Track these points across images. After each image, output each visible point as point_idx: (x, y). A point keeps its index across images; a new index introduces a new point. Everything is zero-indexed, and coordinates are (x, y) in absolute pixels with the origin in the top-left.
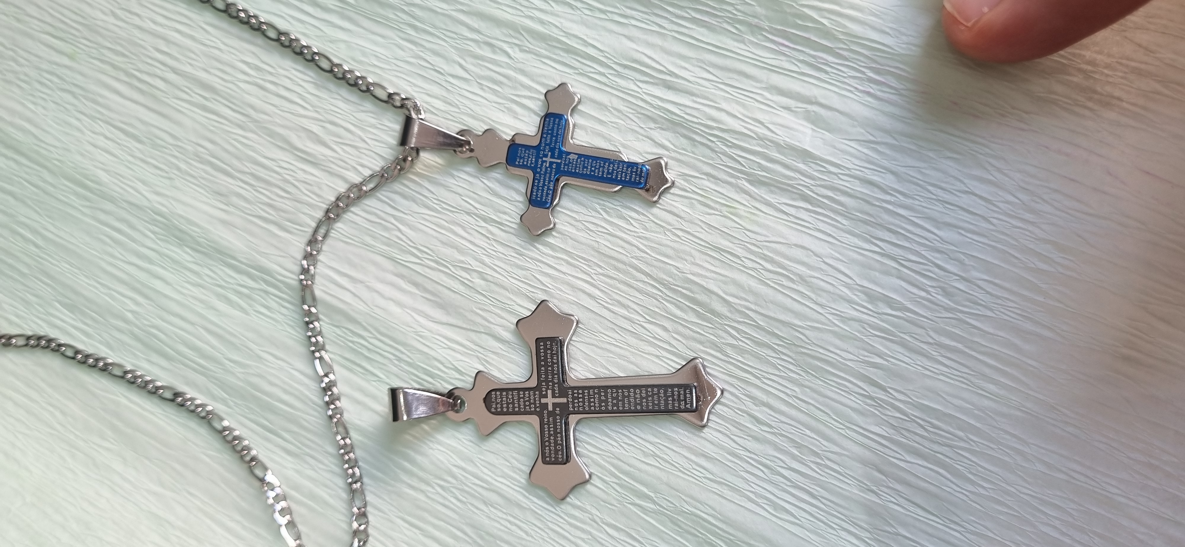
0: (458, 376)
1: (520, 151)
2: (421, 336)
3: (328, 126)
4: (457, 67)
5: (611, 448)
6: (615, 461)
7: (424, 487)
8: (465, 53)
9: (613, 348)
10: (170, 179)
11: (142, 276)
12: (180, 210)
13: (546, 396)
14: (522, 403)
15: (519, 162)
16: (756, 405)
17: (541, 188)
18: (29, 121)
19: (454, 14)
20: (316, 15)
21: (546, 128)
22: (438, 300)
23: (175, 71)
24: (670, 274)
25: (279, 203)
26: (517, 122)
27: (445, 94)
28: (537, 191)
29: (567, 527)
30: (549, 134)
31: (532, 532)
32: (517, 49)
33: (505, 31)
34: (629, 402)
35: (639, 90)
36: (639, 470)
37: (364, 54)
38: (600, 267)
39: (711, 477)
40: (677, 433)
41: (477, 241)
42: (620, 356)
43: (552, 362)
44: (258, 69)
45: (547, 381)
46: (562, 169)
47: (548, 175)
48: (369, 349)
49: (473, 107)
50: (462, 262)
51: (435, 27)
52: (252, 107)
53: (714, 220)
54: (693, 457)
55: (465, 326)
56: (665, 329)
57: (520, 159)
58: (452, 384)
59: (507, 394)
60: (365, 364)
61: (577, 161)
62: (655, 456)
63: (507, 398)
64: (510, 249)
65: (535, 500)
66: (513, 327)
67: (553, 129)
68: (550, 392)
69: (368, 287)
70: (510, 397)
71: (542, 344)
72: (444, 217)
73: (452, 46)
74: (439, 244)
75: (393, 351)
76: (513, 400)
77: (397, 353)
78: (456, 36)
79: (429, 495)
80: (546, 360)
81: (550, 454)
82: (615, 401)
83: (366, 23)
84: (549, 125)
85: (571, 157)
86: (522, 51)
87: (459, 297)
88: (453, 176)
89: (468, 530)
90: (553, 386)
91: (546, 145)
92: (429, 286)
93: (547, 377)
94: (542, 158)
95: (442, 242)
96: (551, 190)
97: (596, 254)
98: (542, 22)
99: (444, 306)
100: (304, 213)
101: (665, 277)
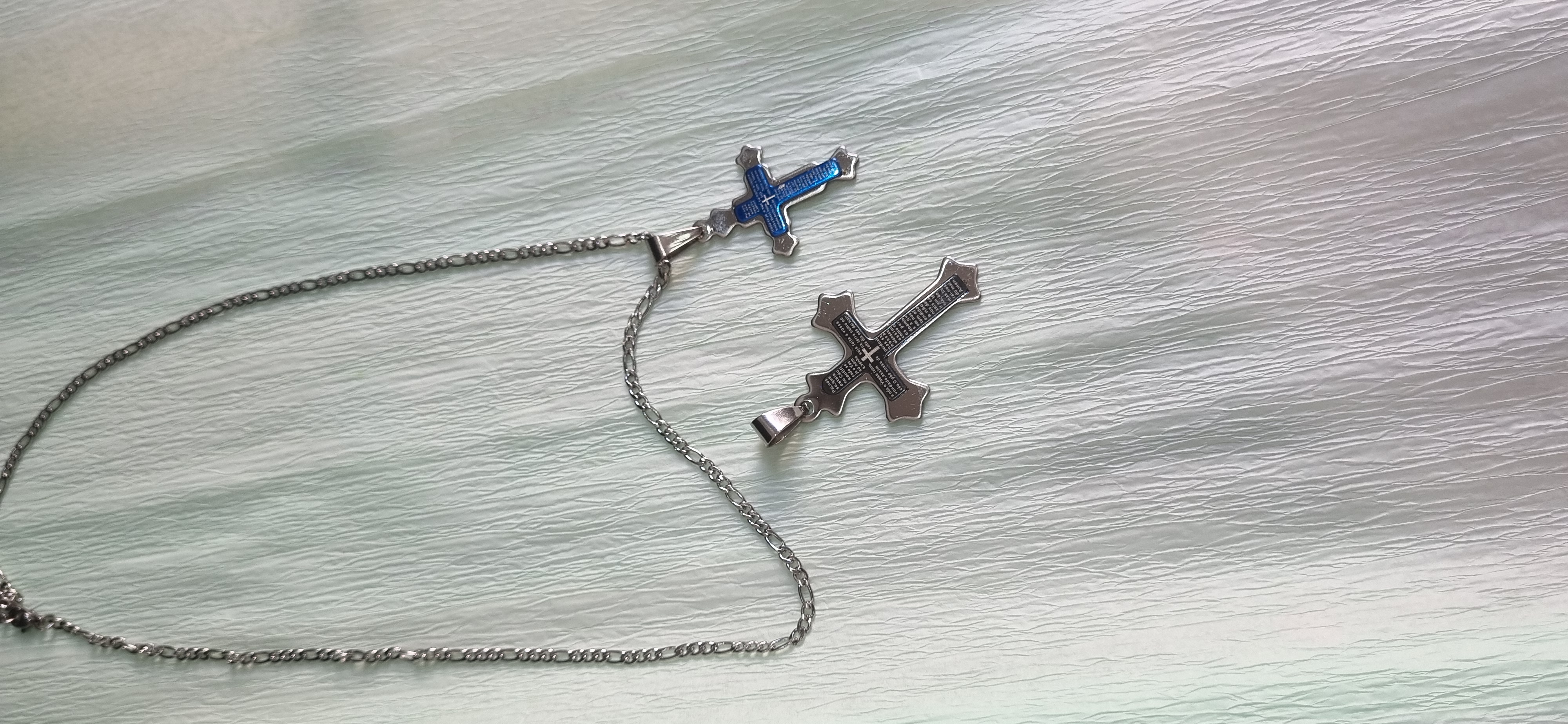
0: (793, 391)
2: (750, 383)
3: (591, 290)
4: (661, 189)
5: (929, 359)
6: (938, 365)
7: (818, 485)
8: (659, 176)
9: (886, 293)
10: (493, 408)
11: (511, 494)
12: (513, 424)
13: (863, 355)
14: (851, 372)
16: (1003, 260)
18: (351, 445)
19: (636, 155)
20: (537, 223)
22: (746, 350)
23: (449, 331)
24: (892, 218)
25: (587, 367)
26: (726, 195)
27: (663, 212)
29: (936, 435)
31: (914, 457)
32: (694, 149)
33: (679, 143)
34: (921, 317)
35: (794, 120)
36: (957, 358)
37: (588, 225)
38: (843, 248)
39: (1006, 326)
40: (965, 316)
41: (748, 292)
42: (894, 295)
43: (852, 329)
44: (514, 287)
45: (857, 345)
48: (717, 419)
49: (689, 207)
50: (747, 311)
51: (628, 173)
52: (527, 315)
53: (897, 165)
54: (986, 323)
55: (776, 353)
56: (912, 256)
58: (793, 399)
59: (836, 374)
60: (721, 432)
62: (961, 342)
63: (838, 376)
64: (774, 281)
65: (902, 433)
66: (810, 330)
68: (864, 350)
69: (690, 377)
70: (839, 374)
71: (838, 323)
72: (714, 292)
73: (649, 177)
74: (722, 312)
75: (736, 408)
76: (843, 374)
77: (740, 407)
78: (646, 170)
79: (825, 488)
80: (847, 331)
81: (892, 391)
82: (911, 323)
83: (577, 204)
86: (699, 148)
87: (759, 337)
88: (704, 261)
89: (869, 491)
90: (864, 345)
92: (734, 344)
93: (856, 342)
95: (723, 309)
97: (836, 242)
98: (700, 120)
99: (752, 351)
100: (611, 361)
101: (890, 223)
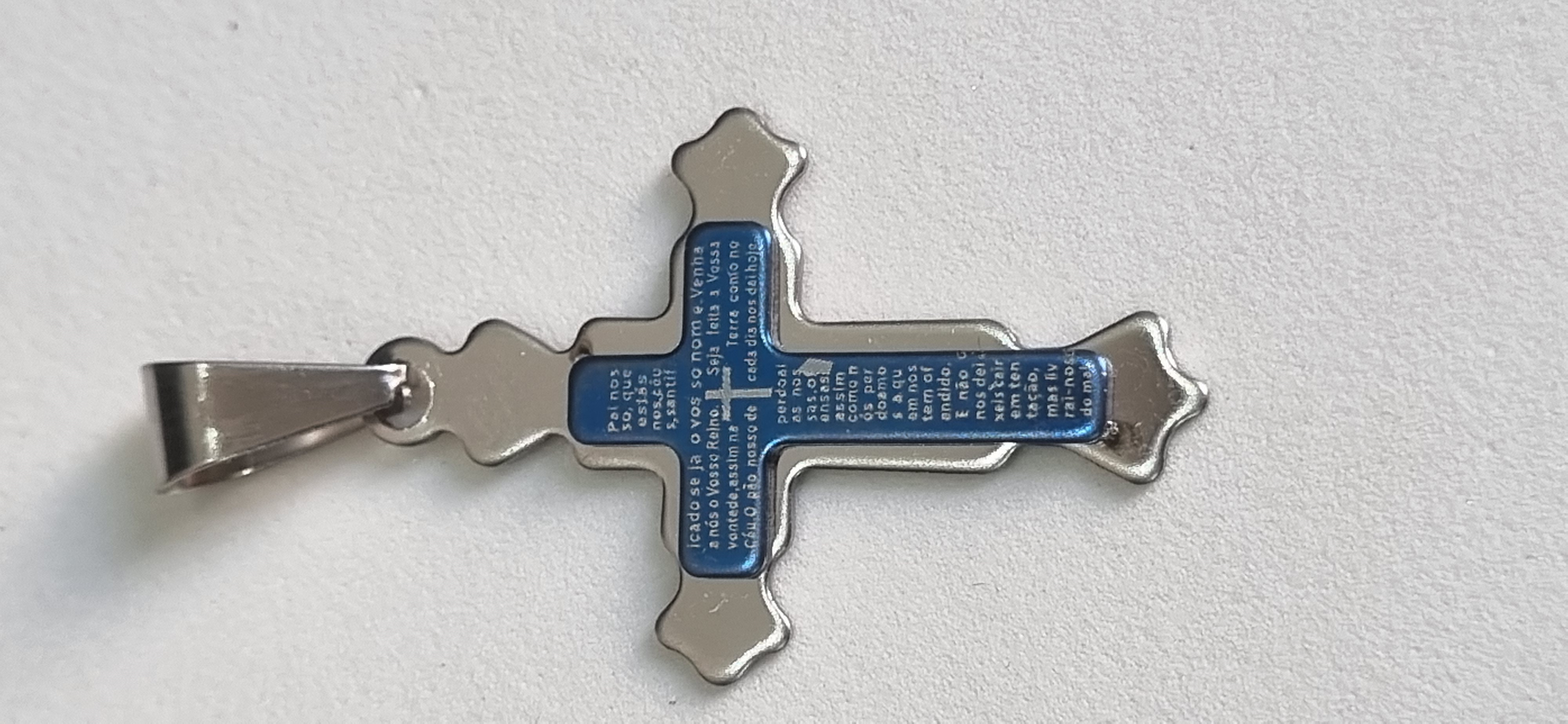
1: (614, 384)
15: (619, 424)
17: (714, 504)
21: (698, 284)
28: (705, 517)
30: (714, 300)
46: (782, 420)
47: (733, 451)
57: (621, 412)
61: (832, 383)
67: (723, 282)
84: (707, 267)
85: (808, 369)
91: (708, 341)
94: (700, 393)
96: (752, 503)
